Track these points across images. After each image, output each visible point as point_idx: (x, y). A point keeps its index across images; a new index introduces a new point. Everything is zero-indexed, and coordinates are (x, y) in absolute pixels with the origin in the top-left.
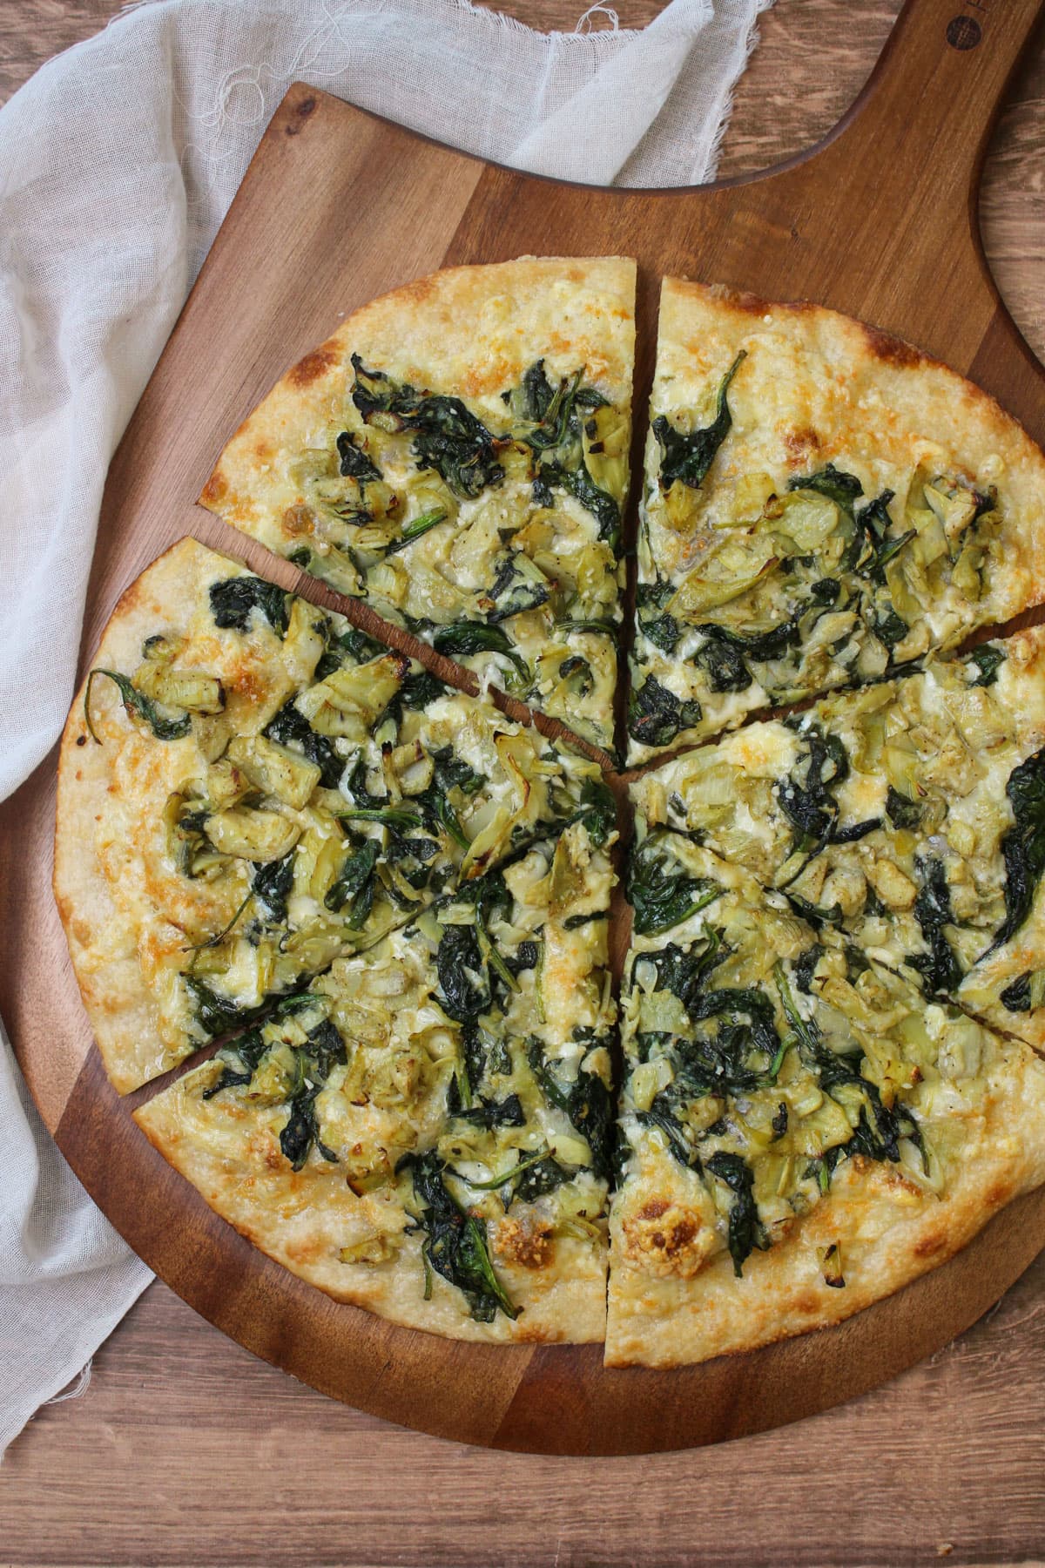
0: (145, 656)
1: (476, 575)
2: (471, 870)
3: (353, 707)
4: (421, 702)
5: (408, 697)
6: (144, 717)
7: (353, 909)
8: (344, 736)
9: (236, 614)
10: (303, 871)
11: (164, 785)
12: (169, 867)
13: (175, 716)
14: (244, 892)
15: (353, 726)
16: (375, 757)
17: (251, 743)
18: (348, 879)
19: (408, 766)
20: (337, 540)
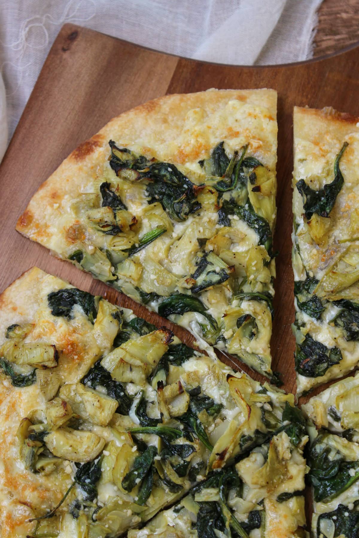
0: (7, 336)
1: (184, 267)
2: (215, 463)
3: (138, 362)
4: (179, 361)
5: (171, 358)
6: (6, 373)
7: (140, 491)
8: (132, 382)
9: (65, 309)
10: (107, 468)
11: (18, 415)
12: (21, 466)
13: (25, 371)
14: (68, 483)
15: (138, 375)
16: (152, 394)
17: (74, 387)
18: (136, 470)
19: (174, 397)
20: (100, 245)
